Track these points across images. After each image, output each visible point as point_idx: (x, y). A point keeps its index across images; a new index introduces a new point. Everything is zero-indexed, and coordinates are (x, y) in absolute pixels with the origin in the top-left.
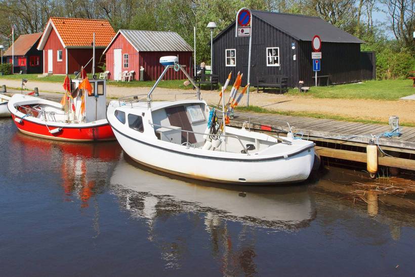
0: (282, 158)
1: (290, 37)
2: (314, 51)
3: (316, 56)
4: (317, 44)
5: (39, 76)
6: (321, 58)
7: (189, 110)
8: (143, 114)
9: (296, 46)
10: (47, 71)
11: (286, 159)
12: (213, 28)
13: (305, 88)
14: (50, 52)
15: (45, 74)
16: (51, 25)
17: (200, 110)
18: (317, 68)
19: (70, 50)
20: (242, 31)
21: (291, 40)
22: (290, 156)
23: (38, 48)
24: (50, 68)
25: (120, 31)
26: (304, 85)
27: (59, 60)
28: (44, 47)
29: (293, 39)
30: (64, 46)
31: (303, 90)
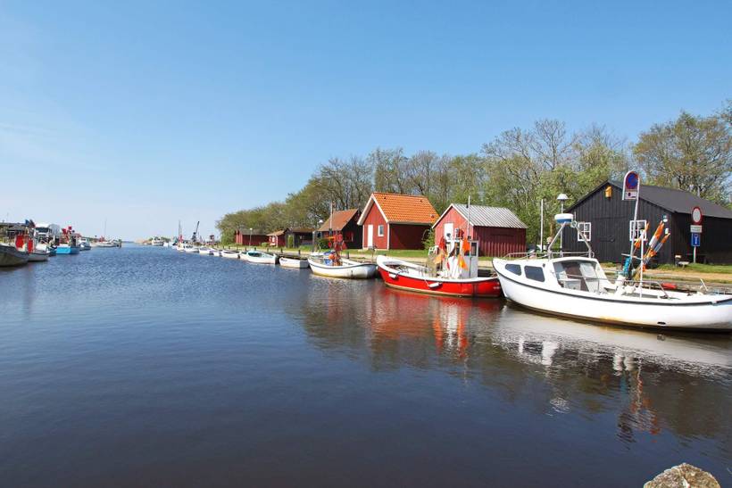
0: (710, 303)
1: (661, 208)
2: (694, 223)
3: (696, 229)
4: (697, 216)
5: (359, 250)
6: (701, 231)
7: (583, 267)
8: (544, 265)
9: (668, 219)
10: (366, 246)
11: (714, 304)
12: (564, 200)
13: (684, 263)
14: (370, 228)
15: (365, 249)
16: (372, 200)
17: (592, 268)
18: (696, 242)
19: (393, 226)
20: (629, 194)
21: (663, 211)
22: (719, 303)
23: (358, 223)
24: (370, 243)
25: (452, 205)
26: (681, 260)
27: (379, 235)
28: (364, 222)
29: (665, 210)
30: (387, 221)
31: (680, 266)
